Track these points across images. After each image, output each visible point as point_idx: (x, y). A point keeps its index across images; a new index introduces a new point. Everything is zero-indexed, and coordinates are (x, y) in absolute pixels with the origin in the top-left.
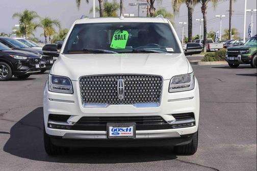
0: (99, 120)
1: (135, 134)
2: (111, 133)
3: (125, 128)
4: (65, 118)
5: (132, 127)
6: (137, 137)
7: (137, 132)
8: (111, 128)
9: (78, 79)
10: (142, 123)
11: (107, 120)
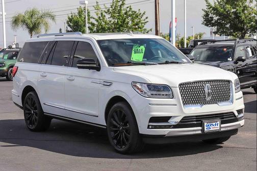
0: (196, 119)
1: (221, 127)
2: (205, 128)
4: (166, 119)
5: (218, 122)
6: (222, 130)
7: (222, 125)
8: (205, 124)
9: (178, 86)
11: (202, 118)
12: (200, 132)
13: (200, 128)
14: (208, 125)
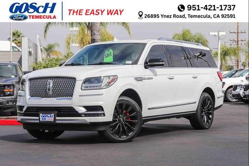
2: (41, 118)
3: (49, 115)
5: (53, 115)
7: (57, 118)
8: (41, 115)
9: (27, 81)
10: (61, 112)
12: (38, 121)
13: (37, 118)
14: (44, 116)
